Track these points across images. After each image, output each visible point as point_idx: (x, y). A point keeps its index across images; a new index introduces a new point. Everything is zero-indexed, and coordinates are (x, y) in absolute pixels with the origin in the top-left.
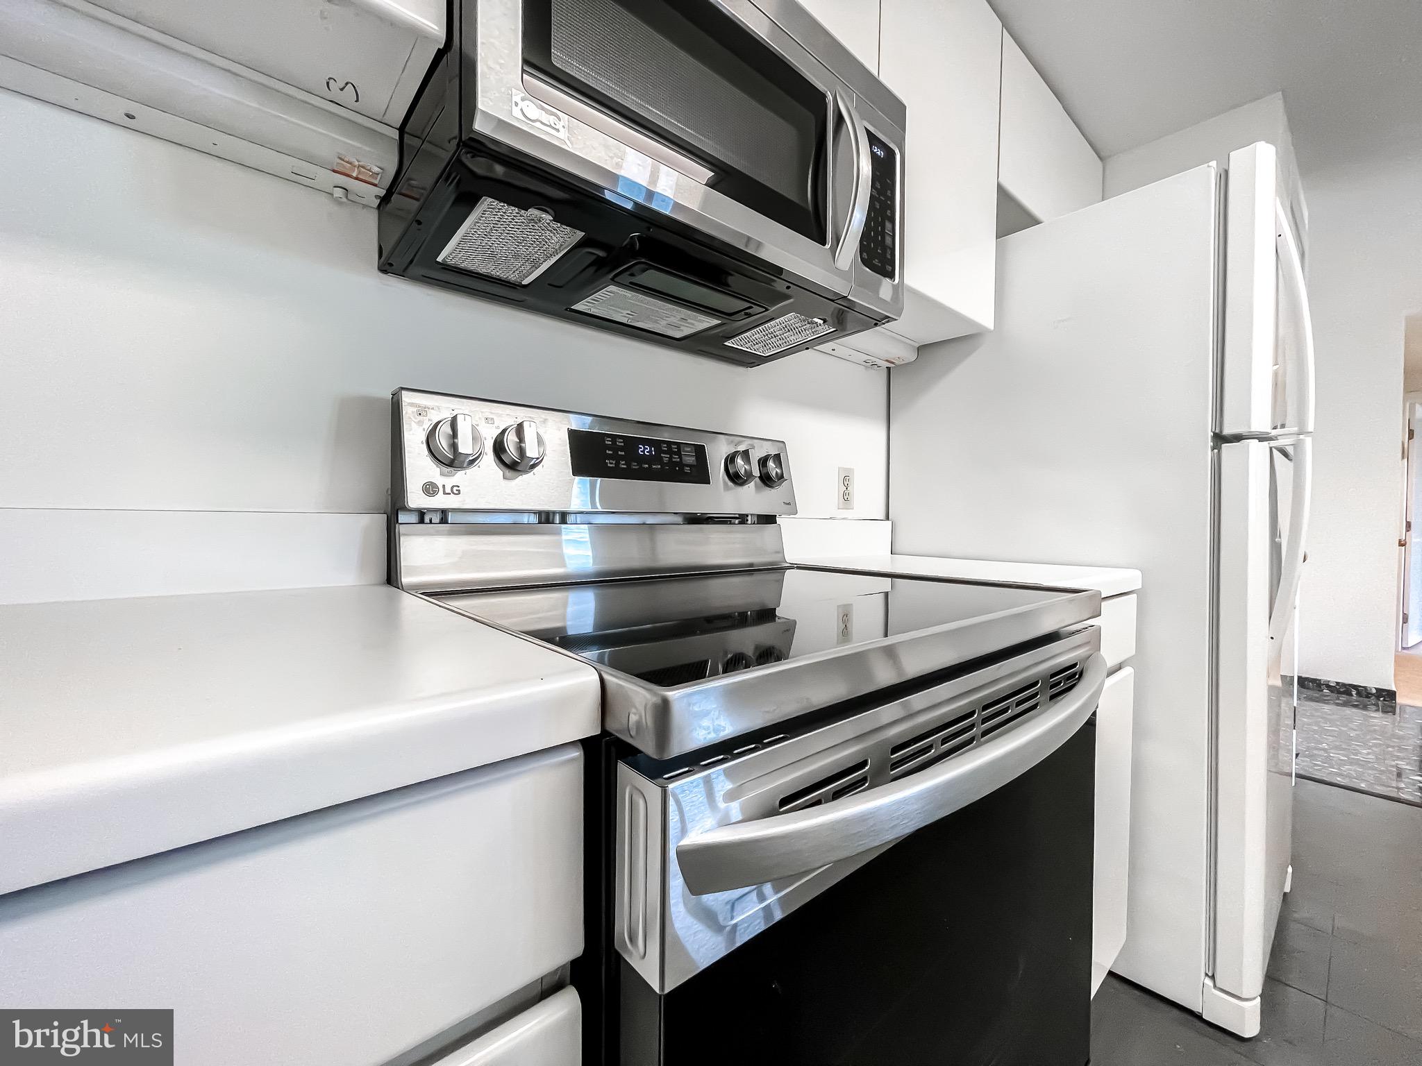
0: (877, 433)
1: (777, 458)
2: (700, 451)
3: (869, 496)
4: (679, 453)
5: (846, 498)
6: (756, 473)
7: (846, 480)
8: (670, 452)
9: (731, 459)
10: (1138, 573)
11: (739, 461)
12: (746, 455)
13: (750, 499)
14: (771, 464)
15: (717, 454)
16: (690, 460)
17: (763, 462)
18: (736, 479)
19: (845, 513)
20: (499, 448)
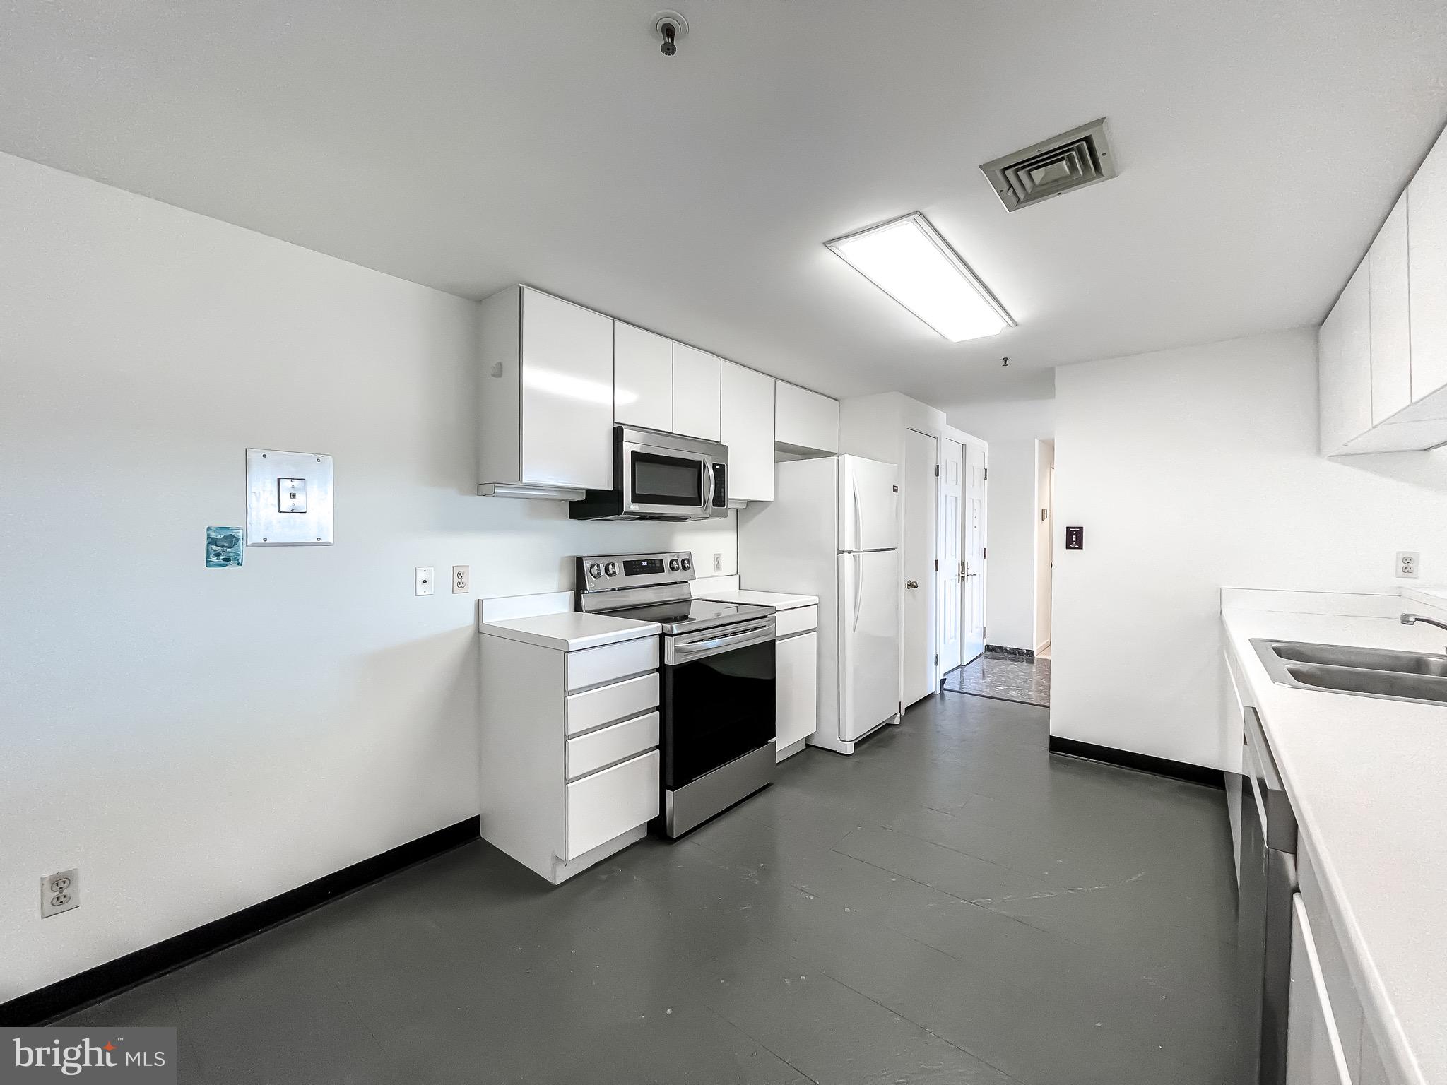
0: (732, 537)
1: (688, 560)
2: (661, 560)
3: (729, 565)
4: (654, 563)
5: (718, 567)
6: (681, 567)
7: (718, 559)
8: (652, 563)
9: (672, 562)
10: (817, 598)
11: (674, 562)
12: (677, 561)
13: (679, 576)
14: (686, 562)
15: (667, 561)
16: (658, 565)
17: (683, 561)
18: (673, 569)
19: (717, 573)
20: (607, 570)
